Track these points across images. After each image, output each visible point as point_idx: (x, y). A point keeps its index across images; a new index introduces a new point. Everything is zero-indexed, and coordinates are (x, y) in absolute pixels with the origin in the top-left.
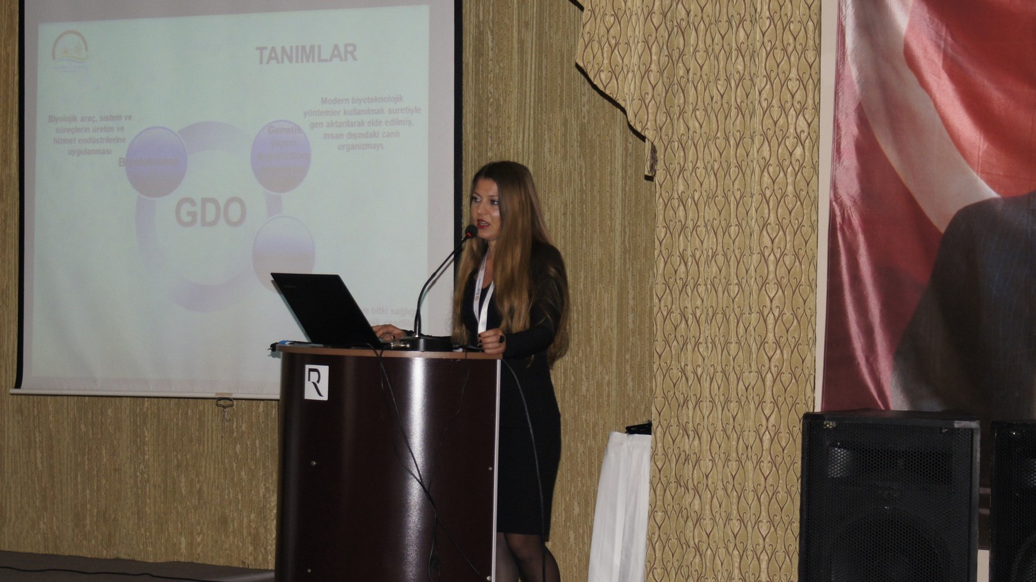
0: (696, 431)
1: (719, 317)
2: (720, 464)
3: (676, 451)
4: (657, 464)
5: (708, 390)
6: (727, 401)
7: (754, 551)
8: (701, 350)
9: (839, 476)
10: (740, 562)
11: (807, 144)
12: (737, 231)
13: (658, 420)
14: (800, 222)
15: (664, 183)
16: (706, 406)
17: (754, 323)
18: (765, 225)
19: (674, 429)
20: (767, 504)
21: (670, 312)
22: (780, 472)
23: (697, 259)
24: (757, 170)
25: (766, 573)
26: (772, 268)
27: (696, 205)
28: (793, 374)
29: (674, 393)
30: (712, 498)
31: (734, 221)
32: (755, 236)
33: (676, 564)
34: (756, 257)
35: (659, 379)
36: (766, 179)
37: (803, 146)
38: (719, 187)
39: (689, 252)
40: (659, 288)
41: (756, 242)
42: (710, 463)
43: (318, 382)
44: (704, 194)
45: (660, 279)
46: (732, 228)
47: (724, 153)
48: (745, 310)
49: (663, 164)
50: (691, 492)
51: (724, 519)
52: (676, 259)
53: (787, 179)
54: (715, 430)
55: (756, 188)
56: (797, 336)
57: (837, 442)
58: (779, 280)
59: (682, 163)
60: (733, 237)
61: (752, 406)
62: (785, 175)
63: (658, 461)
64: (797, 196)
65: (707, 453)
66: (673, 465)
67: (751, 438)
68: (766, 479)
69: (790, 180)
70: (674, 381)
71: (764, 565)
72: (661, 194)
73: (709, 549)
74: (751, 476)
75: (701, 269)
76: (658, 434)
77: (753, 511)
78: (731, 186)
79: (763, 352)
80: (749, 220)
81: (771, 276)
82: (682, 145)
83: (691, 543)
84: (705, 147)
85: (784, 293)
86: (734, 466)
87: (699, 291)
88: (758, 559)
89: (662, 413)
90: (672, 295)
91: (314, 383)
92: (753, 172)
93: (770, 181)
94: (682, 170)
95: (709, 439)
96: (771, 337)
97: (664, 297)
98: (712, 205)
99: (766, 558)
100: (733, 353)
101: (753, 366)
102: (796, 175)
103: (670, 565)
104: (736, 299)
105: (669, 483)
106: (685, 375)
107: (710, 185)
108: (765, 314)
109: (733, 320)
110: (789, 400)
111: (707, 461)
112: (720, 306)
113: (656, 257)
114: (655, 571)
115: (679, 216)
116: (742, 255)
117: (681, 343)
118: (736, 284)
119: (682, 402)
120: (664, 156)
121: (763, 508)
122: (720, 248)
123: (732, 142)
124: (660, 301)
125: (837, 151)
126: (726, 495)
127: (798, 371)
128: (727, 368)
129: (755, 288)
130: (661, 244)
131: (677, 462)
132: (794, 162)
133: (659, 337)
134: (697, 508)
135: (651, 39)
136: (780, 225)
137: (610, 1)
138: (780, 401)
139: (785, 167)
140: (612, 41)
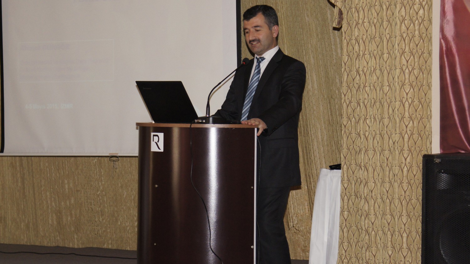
0: (365, 167)
1: (378, 104)
2: (379, 185)
3: (355, 178)
4: (344, 185)
5: (372, 144)
6: (383, 150)
7: (399, 232)
8: (368, 122)
9: (443, 188)
10: (392, 238)
11: (426, 7)
12: (388, 57)
13: (344, 162)
14: (422, 51)
15: (347, 31)
16: (371, 153)
17: (397, 106)
18: (404, 52)
19: (353, 166)
20: (406, 206)
21: (350, 102)
22: (413, 188)
23: (365, 73)
24: (398, 22)
25: (406, 244)
26: (407, 76)
27: (364, 43)
28: (420, 135)
29: (353, 147)
30: (375, 203)
31: (385, 51)
32: (398, 59)
33: (355, 240)
34: (398, 71)
35: (345, 139)
36: (403, 27)
37: (424, 9)
38: (377, 33)
39: (361, 69)
40: (344, 89)
41: (398, 62)
42: (373, 184)
43: (158, 142)
44: (369, 37)
45: (344, 84)
46: (385, 55)
47: (380, 14)
48: (392, 100)
49: (346, 21)
50: (363, 201)
51: (382, 215)
52: (354, 73)
53: (415, 27)
54: (376, 166)
55: (398, 33)
56: (421, 114)
57: (441, 170)
58: (411, 83)
59: (357, 20)
60: (385, 59)
61: (397, 152)
62: (414, 25)
63: (344, 184)
64: (421, 37)
65: (371, 178)
66: (353, 186)
67: (396, 170)
68: (405, 192)
69: (417, 28)
70: (353, 140)
71: (405, 240)
72: (345, 37)
73: (373, 231)
74: (397, 191)
75: (367, 78)
76: (345, 169)
77: (398, 210)
78: (384, 31)
79: (403, 122)
80: (394, 50)
81: (407, 81)
82: (357, 9)
83: (364, 228)
84: (369, 11)
85: (414, 90)
86: (388, 186)
87: (366, 90)
88: (402, 236)
89: (347, 158)
90: (351, 93)
91: (156, 143)
92: (396, 24)
93: (405, 28)
94: (357, 24)
95: (373, 171)
96: (407, 114)
97: (347, 94)
98: (373, 42)
99: (406, 235)
100: (386, 124)
101: (397, 130)
102: (420, 25)
103: (352, 240)
104: (388, 94)
105: (351, 196)
106: (360, 136)
107: (372, 32)
108: (404, 102)
109: (386, 105)
110: (418, 149)
111: (372, 183)
112: (378, 98)
113: (343, 72)
114: (343, 244)
115: (356, 49)
116: (391, 70)
117: (357, 119)
118: (388, 86)
119: (358, 151)
120: (347, 16)
121: (403, 208)
122: (378, 66)
123: (384, 7)
124: (345, 96)
125: (443, 11)
126: (382, 201)
127: (422, 133)
128: (382, 132)
129: (398, 87)
130: (345, 65)
131: (355, 184)
132: (419, 18)
133: (345, 115)
134: (367, 208)
136: (412, 53)
138: (412, 149)
139: (414, 21)
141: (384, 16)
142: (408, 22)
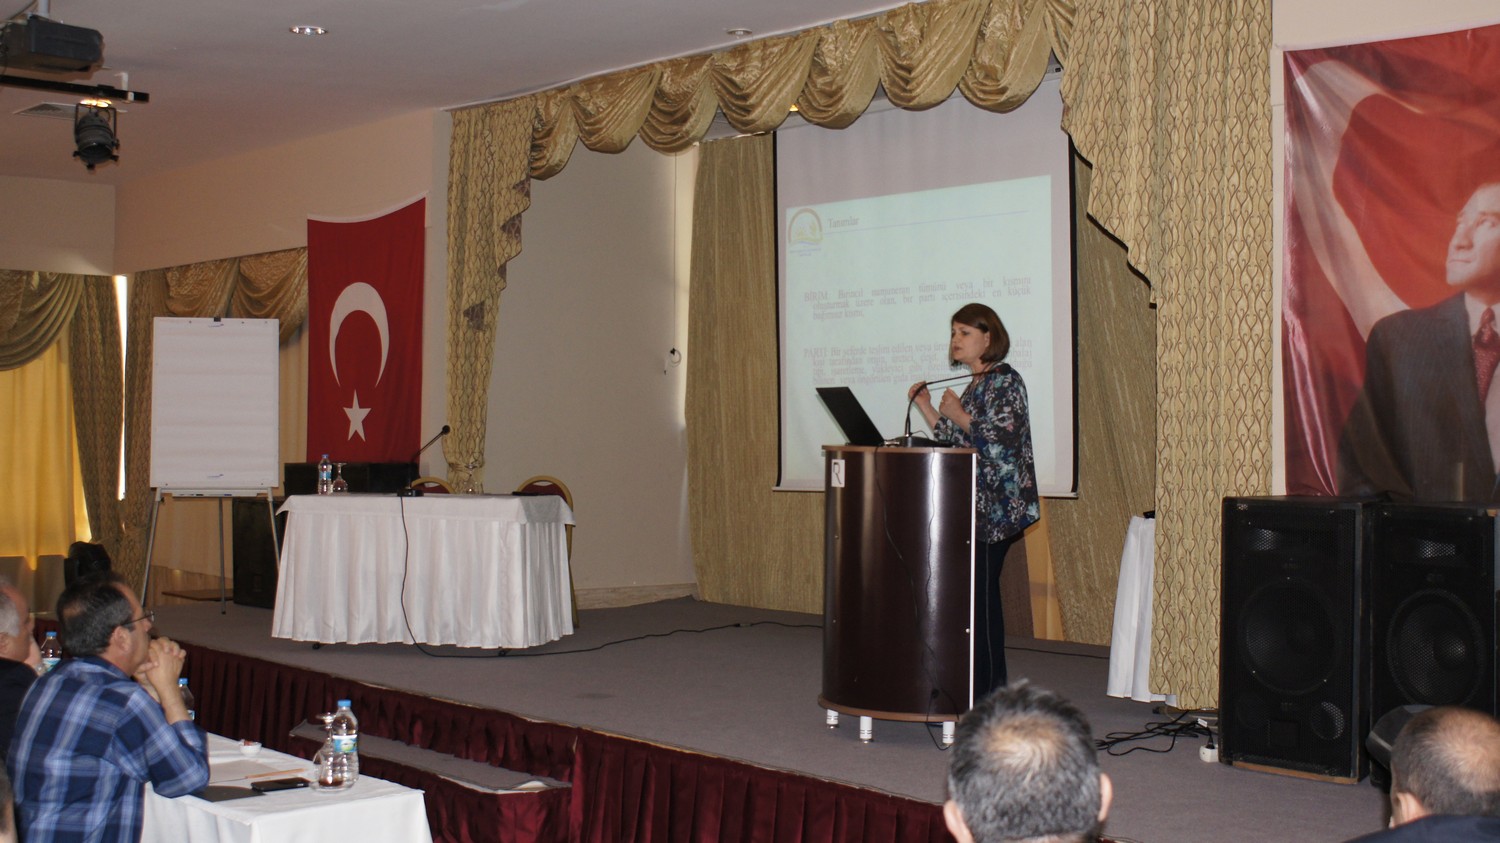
13: (1160, 506)
15: (1161, 309)
16: (1188, 493)
21: (1168, 416)
27: (1178, 325)
28: (1254, 467)
30: (1195, 571)
35: (1161, 472)
36: (1230, 301)
38: (1198, 310)
40: (1160, 395)
42: (1193, 542)
43: (839, 473)
45: (1161, 389)
56: (1257, 434)
58: (1241, 386)
60: (1208, 351)
62: (1247, 297)
72: (1161, 319)
76: (1160, 518)
85: (1245, 398)
93: (1233, 303)
96: (1234, 436)
97: (1164, 403)
98: (1193, 324)
107: (1191, 309)
111: (1190, 540)
112: (1201, 410)
120: (1162, 287)
122: (1200, 361)
124: (1161, 406)
127: (1259, 464)
130: (1161, 358)
133: (1160, 437)
135: (1142, 189)
136: (1242, 340)
137: (1117, 160)
138: (1242, 489)
139: (1247, 291)
140: (1120, 193)
141: (1207, 284)
142: (1237, 293)
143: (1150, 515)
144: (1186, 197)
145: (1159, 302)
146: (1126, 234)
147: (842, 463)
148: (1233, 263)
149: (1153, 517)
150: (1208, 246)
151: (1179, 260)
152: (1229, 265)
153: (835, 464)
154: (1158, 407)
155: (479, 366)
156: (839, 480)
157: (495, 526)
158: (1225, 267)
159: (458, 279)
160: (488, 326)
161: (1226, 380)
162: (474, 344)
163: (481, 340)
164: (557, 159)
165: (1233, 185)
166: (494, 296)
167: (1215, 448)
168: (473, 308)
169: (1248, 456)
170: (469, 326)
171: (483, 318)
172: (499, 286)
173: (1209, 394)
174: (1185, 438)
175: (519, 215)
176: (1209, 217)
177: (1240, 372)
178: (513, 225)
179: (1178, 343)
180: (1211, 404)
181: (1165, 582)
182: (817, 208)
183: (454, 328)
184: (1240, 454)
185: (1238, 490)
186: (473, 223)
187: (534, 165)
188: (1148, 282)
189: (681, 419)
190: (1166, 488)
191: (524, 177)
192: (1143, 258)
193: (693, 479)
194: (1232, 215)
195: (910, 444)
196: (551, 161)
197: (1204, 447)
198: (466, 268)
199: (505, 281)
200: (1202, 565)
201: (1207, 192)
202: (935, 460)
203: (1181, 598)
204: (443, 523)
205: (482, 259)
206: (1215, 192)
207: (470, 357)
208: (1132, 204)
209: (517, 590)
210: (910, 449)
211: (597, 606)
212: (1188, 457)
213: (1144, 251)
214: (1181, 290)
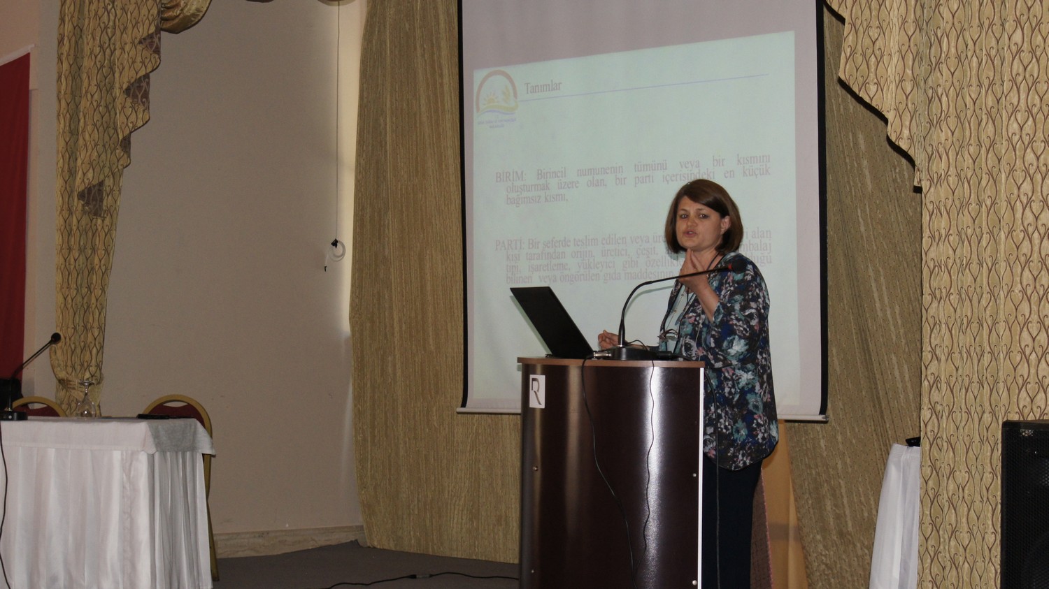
1: (975, 325)
2: (977, 476)
4: (925, 475)
5: (963, 400)
8: (954, 360)
12: (988, 239)
13: (924, 432)
15: (928, 193)
16: (960, 416)
18: (1011, 231)
21: (937, 323)
23: (949, 268)
27: (948, 214)
28: (1040, 384)
30: (969, 510)
35: (926, 390)
40: (925, 299)
42: (967, 475)
44: (957, 202)
45: (926, 290)
47: (978, 160)
48: (998, 318)
53: (1033, 184)
54: (972, 441)
56: (1044, 345)
57: (1034, 451)
58: (1024, 287)
64: (1044, 201)
65: (962, 464)
72: (925, 204)
73: (966, 563)
75: (954, 278)
84: (957, 155)
85: (1029, 300)
86: (988, 479)
87: (952, 302)
89: (929, 424)
91: (536, 392)
95: (965, 450)
97: (931, 307)
98: (966, 212)
102: (1043, 179)
103: (940, 578)
107: (964, 193)
110: (1037, 411)
112: (976, 315)
122: (974, 256)
124: (926, 312)
127: (1046, 381)
129: (1002, 296)
130: (926, 254)
132: (1041, 167)
133: (926, 347)
134: (953, 519)
135: (904, 49)
136: (1025, 231)
137: (874, 13)
138: (1026, 411)
139: (1032, 172)
140: (878, 53)
141: (983, 165)
142: (1019, 175)
143: (914, 442)
144: (959, 58)
145: (925, 185)
146: (887, 102)
147: (542, 379)
148: (1016, 138)
149: (919, 446)
150: (984, 117)
151: (950, 134)
152: (1010, 140)
153: (534, 380)
154: (923, 310)
155: (96, 261)
156: (538, 400)
157: (117, 455)
158: (1005, 143)
159: (70, 154)
160: (109, 210)
161: (1006, 279)
162: (90, 234)
163: (99, 228)
164: (194, 8)
165: (1016, 44)
166: (116, 175)
167: (993, 363)
168: (90, 190)
169: (1033, 371)
170: (84, 212)
171: (102, 200)
172: (121, 162)
173: (986, 296)
174: (956, 349)
175: (147, 76)
176: (986, 83)
177: (1023, 270)
178: (140, 87)
179: (948, 235)
180: (989, 308)
181: (933, 524)
182: (511, 70)
183: (66, 214)
184: (1023, 369)
185: (1021, 413)
186: (89, 85)
187: (166, 15)
188: (911, 161)
189: (345, 325)
190: (933, 410)
191: (152, 29)
192: (906, 132)
193: (358, 398)
194: (1013, 80)
195: (624, 357)
196: (185, 11)
197: (979, 361)
198: (81, 141)
199: (129, 157)
200: (978, 504)
201: (984, 52)
202: (654, 376)
203: (953, 543)
204: (52, 453)
205: (101, 129)
206: (993, 52)
207: (85, 248)
208: (893, 67)
209: (143, 535)
210: (624, 362)
211: (241, 554)
212: (960, 372)
213: (908, 123)
214: (952, 171)
